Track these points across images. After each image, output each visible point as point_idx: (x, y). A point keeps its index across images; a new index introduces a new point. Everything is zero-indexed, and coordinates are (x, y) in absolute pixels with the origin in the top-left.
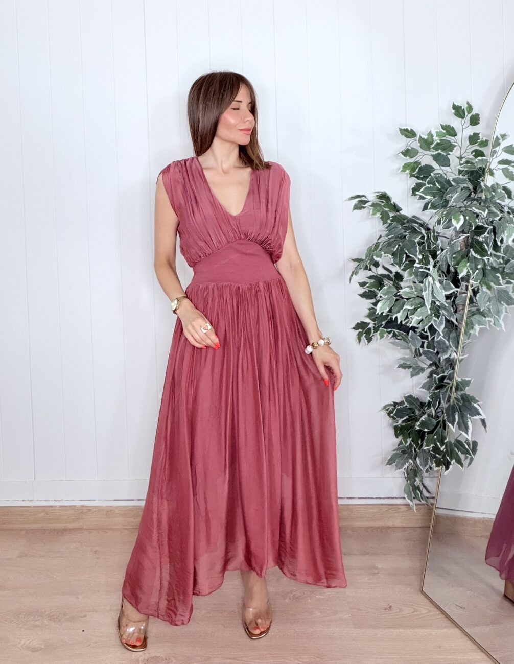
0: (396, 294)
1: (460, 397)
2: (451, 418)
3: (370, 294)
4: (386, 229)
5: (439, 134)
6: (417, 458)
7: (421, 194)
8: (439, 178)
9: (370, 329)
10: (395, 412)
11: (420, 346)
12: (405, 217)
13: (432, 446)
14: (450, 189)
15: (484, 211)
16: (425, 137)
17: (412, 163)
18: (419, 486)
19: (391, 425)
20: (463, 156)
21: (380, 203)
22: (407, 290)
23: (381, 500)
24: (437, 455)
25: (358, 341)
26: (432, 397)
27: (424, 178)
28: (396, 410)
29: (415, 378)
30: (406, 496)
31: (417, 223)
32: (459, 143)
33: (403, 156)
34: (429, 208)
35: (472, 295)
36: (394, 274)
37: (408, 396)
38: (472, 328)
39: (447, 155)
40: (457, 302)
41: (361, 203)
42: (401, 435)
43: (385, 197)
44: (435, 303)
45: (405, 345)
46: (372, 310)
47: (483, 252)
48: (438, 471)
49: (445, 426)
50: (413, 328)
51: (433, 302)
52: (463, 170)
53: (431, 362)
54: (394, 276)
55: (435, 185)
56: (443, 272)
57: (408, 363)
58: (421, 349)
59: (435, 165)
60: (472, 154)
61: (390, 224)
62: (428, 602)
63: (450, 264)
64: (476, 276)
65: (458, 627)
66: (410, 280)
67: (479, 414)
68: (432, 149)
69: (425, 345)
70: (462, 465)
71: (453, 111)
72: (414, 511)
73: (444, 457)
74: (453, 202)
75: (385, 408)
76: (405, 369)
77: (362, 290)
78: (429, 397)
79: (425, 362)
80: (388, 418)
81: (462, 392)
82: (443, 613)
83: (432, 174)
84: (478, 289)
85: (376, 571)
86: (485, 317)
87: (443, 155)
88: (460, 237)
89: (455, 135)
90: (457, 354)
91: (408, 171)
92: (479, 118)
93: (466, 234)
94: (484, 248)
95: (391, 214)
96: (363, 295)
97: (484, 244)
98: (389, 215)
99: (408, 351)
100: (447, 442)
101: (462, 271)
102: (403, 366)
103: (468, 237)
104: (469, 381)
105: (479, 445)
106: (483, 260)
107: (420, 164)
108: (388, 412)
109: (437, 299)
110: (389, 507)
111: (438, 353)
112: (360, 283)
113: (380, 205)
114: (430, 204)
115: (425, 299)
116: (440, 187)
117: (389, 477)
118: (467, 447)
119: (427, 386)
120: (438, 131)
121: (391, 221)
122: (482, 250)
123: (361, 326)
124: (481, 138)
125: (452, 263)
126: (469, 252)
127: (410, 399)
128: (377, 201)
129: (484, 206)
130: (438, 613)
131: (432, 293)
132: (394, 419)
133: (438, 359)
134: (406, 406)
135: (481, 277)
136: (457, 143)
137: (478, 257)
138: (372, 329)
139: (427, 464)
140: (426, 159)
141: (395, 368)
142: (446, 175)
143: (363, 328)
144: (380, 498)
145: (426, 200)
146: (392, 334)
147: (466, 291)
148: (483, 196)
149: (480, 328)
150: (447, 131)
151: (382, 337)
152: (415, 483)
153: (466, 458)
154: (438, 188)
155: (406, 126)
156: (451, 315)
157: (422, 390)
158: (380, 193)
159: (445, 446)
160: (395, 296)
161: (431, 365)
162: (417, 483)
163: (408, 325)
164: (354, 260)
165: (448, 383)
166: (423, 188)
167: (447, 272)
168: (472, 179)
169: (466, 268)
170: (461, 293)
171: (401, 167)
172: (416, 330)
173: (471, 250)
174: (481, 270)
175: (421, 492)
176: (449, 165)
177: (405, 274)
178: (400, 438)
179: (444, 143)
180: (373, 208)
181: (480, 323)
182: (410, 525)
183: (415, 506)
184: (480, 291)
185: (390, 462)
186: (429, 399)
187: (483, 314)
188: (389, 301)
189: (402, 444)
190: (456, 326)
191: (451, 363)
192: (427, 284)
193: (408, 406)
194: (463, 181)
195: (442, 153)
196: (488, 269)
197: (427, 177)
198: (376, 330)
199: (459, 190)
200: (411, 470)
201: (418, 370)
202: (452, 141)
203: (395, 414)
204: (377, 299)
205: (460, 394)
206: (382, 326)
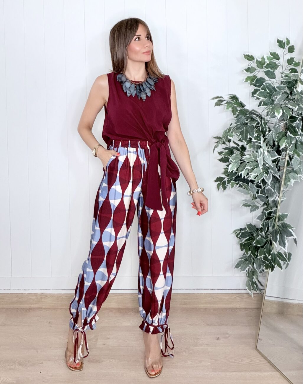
0: (241, 159)
1: (281, 225)
2: (275, 238)
3: (225, 159)
4: (236, 118)
5: (269, 58)
6: (254, 264)
7: (257, 96)
8: (269, 87)
9: (226, 181)
10: (240, 234)
11: (256, 192)
12: (247, 111)
13: (263, 256)
14: (275, 93)
15: (296, 107)
16: (260, 60)
17: (251, 76)
18: (255, 282)
19: (238, 242)
20: (284, 72)
21: (232, 101)
22: (248, 156)
23: (232, 290)
24: (266, 262)
25: (217, 189)
26: (263, 225)
27: (259, 86)
28: (241, 233)
29: (253, 212)
30: (247, 288)
31: (255, 114)
32: (282, 64)
33: (246, 72)
34: (262, 105)
35: (289, 160)
36: (240, 146)
37: (249, 224)
38: (289, 181)
39: (274, 71)
40: (279, 165)
41: (220, 102)
42: (244, 249)
43: (235, 98)
44: (265, 165)
45: (246, 191)
46: (226, 170)
47: (295, 133)
48: (266, 272)
49: (271, 244)
50: (252, 181)
51: (264, 165)
52: (284, 81)
53: (263, 203)
54: (241, 148)
55: (266, 90)
56: (270, 145)
57: (249, 203)
58: (257, 195)
59: (266, 78)
60: (289, 71)
61: (238, 115)
62: (260, 355)
63: (275, 140)
64: (291, 148)
65: (278, 372)
66: (251, 150)
67: (292, 235)
68: (264, 68)
69: (259, 192)
70: (281, 268)
71: (278, 44)
72: (252, 298)
73: (270, 263)
74: (277, 101)
75: (235, 232)
76: (247, 207)
77: (220, 157)
78: (261, 225)
79: (259, 203)
80: (236, 238)
81: (283, 222)
82: (269, 362)
83: (264, 83)
84: (293, 156)
85: (228, 336)
86: (298, 174)
87: (271, 71)
88: (281, 123)
89: (278, 59)
90: (279, 197)
91: (249, 82)
92: (294, 48)
93: (285, 121)
94: (296, 130)
95: (239, 109)
96: (220, 160)
97: (296, 128)
98: (237, 109)
99: (249, 195)
100: (272, 253)
101: (282, 145)
102: (246, 205)
103: (286, 123)
104: (287, 215)
105: (292, 255)
106: (296, 138)
107: (257, 77)
108: (236, 234)
109: (266, 162)
110: (237, 295)
111: (267, 197)
112: (218, 152)
113: (231, 102)
114: (263, 102)
115: (259, 162)
116: (269, 92)
117: (237, 276)
118: (284, 256)
119: (260, 218)
120: (268, 56)
121: (239, 113)
122: (295, 131)
123: (219, 179)
124: (295, 61)
125: (276, 140)
126: (286, 133)
127: (250, 226)
128: (230, 100)
129: (296, 104)
130: (266, 362)
131: (264, 159)
132: (240, 239)
133: (267, 201)
134: (248, 231)
135: (294, 149)
136: (280, 63)
137: (292, 136)
138: (227, 181)
139: (261, 268)
140: (260, 74)
141: (240, 206)
142: (273, 84)
143: (221, 181)
144: (231, 289)
145: (260, 100)
146: (239, 185)
147: (285, 158)
148: (296, 97)
149: (294, 181)
150: (273, 56)
151: (232, 187)
152: (253, 280)
153: (284, 263)
154: (268, 92)
155: (248, 53)
156: (276, 173)
157: (257, 220)
158: (232, 95)
159: (271, 256)
160: (241, 161)
161: (264, 205)
162: (255, 280)
163: (248, 179)
164: (215, 138)
165: (273, 216)
166: (258, 92)
167: (273, 145)
168: (289, 87)
169: (285, 143)
170: (282, 159)
171: (245, 79)
172: (254, 182)
173: (288, 131)
174: (294, 145)
175: (257, 286)
176: (275, 78)
177: (247, 147)
178: (244, 251)
179: (272, 63)
180: (227, 105)
181: (294, 178)
182: (250, 307)
183: (252, 294)
184: (294, 157)
185: (237, 266)
186: (261, 226)
187: (296, 172)
188: (236, 164)
189: (245, 255)
190: (279, 180)
191: (275, 203)
192: (260, 153)
193: (249, 230)
194: (284, 88)
195: (271, 70)
196: (298, 144)
197: (261, 85)
198: (229, 182)
199: (281, 93)
200: (251, 271)
201: (255, 208)
202: (277, 63)
203: (241, 236)
204: (230, 163)
205: (281, 223)
206: (233, 180)
